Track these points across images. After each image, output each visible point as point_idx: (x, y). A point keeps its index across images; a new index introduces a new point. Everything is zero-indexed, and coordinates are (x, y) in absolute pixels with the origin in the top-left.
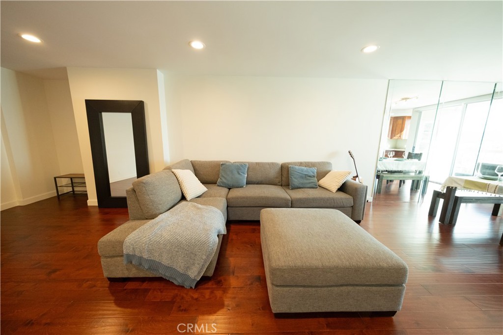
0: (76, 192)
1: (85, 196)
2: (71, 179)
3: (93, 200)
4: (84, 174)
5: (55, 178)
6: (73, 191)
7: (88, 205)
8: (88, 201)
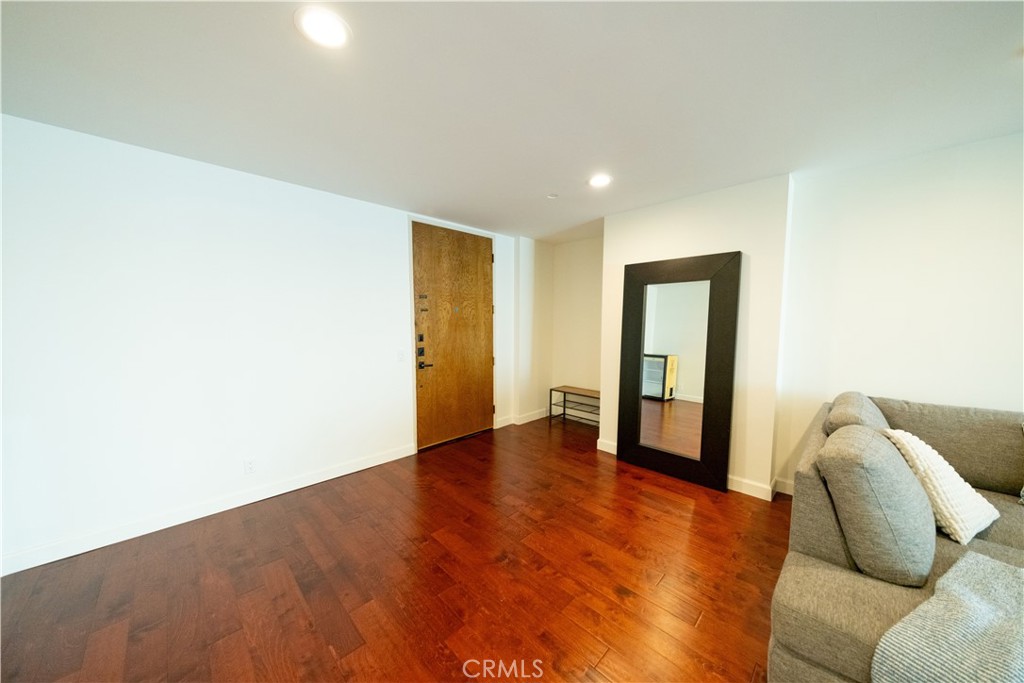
0: (567, 417)
1: (594, 431)
2: (565, 393)
3: (608, 442)
4: (599, 392)
5: (551, 390)
6: (564, 414)
7: (599, 447)
8: (598, 441)
